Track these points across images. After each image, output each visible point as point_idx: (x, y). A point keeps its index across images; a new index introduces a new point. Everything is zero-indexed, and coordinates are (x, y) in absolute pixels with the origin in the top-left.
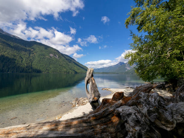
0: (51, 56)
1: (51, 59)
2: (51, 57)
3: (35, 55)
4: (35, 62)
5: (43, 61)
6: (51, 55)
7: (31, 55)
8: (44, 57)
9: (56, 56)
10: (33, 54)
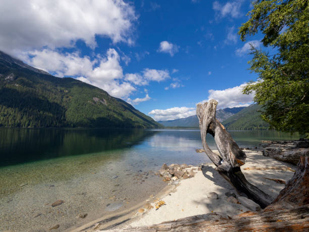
0: (96, 101)
1: (96, 105)
2: (95, 103)
3: (70, 99)
4: (71, 110)
5: (82, 108)
6: (96, 99)
7: (64, 99)
8: (83, 103)
9: (103, 101)
10: (67, 97)
